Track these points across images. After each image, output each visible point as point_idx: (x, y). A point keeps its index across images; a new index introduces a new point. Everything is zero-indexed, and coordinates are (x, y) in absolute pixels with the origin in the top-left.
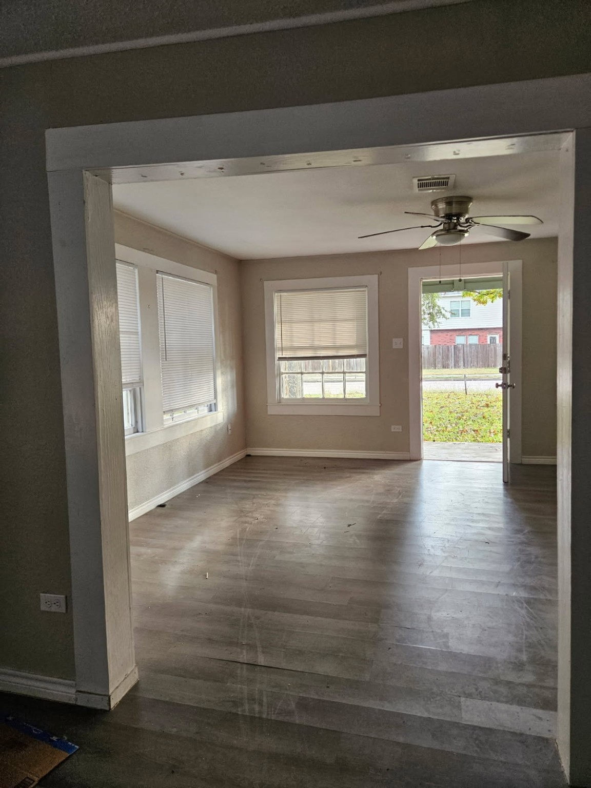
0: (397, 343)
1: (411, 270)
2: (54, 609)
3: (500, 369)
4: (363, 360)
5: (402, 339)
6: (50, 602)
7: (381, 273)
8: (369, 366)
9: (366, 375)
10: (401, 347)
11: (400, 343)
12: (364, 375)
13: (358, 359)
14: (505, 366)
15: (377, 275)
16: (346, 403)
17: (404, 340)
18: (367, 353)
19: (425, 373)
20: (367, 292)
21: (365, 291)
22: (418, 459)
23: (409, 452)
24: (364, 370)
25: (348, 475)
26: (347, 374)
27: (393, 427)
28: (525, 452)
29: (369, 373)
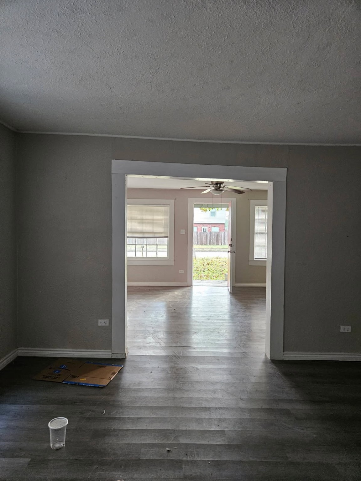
0: (183, 232)
1: (190, 199)
2: (104, 325)
3: (230, 245)
4: (167, 239)
5: (185, 230)
6: (102, 322)
7: (176, 199)
8: (169, 242)
9: (168, 247)
10: (184, 233)
11: (184, 232)
12: (166, 246)
13: (164, 239)
14: (232, 244)
15: (174, 200)
16: (157, 259)
17: (186, 231)
18: (169, 236)
19: (195, 247)
20: (169, 207)
21: (168, 207)
22: (191, 286)
23: (187, 282)
24: (167, 244)
25: (163, 292)
26: (158, 246)
27: (180, 271)
28: (236, 281)
29: (169, 246)
